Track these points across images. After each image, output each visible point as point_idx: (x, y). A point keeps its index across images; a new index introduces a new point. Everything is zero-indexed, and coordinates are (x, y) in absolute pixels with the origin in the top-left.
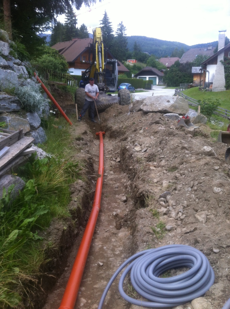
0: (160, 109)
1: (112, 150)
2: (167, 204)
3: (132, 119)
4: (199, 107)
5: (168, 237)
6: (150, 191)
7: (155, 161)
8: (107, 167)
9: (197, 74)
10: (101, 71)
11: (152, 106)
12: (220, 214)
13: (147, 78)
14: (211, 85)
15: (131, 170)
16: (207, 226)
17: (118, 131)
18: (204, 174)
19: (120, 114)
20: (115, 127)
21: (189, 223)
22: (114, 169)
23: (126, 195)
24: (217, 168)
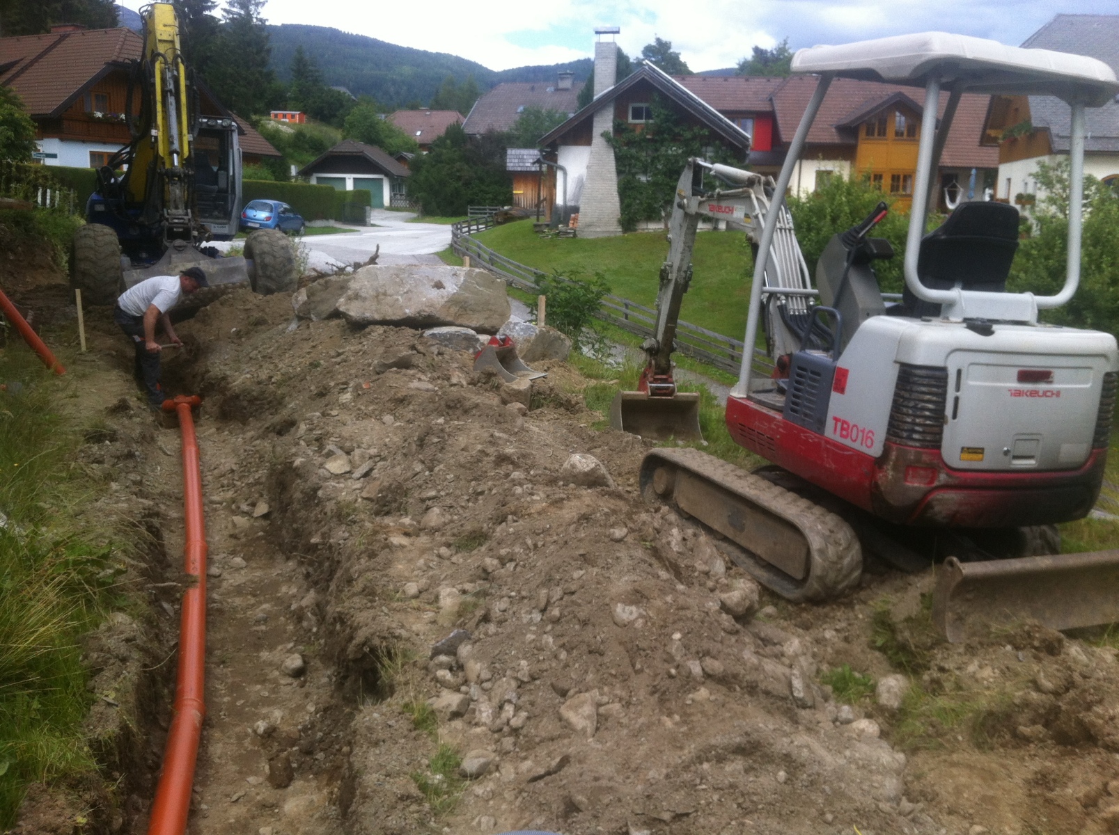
0: (409, 312)
1: (232, 471)
2: (461, 674)
3: (307, 347)
4: (542, 300)
5: (472, 800)
6: (398, 632)
7: (406, 511)
8: (217, 538)
9: (524, 176)
10: (176, 163)
11: (379, 302)
12: (642, 698)
13: (350, 182)
14: (573, 215)
15: (313, 548)
16: (601, 743)
17: (255, 393)
18: (581, 555)
19: (260, 328)
20: (241, 379)
21: (541, 741)
22: (247, 546)
23: (301, 648)
24: (619, 532)
